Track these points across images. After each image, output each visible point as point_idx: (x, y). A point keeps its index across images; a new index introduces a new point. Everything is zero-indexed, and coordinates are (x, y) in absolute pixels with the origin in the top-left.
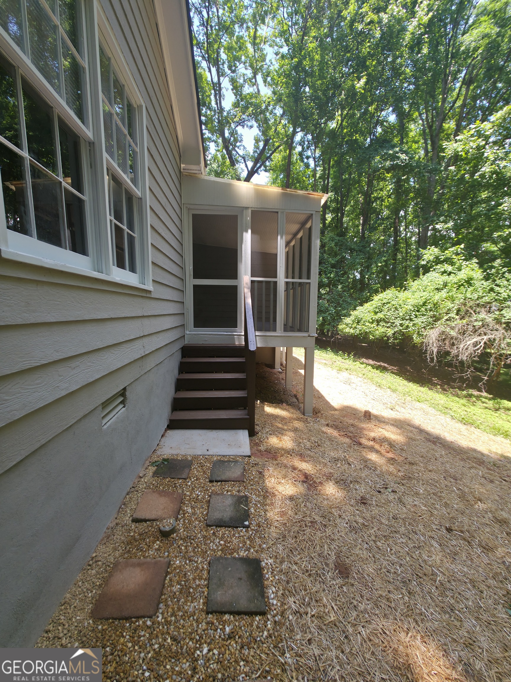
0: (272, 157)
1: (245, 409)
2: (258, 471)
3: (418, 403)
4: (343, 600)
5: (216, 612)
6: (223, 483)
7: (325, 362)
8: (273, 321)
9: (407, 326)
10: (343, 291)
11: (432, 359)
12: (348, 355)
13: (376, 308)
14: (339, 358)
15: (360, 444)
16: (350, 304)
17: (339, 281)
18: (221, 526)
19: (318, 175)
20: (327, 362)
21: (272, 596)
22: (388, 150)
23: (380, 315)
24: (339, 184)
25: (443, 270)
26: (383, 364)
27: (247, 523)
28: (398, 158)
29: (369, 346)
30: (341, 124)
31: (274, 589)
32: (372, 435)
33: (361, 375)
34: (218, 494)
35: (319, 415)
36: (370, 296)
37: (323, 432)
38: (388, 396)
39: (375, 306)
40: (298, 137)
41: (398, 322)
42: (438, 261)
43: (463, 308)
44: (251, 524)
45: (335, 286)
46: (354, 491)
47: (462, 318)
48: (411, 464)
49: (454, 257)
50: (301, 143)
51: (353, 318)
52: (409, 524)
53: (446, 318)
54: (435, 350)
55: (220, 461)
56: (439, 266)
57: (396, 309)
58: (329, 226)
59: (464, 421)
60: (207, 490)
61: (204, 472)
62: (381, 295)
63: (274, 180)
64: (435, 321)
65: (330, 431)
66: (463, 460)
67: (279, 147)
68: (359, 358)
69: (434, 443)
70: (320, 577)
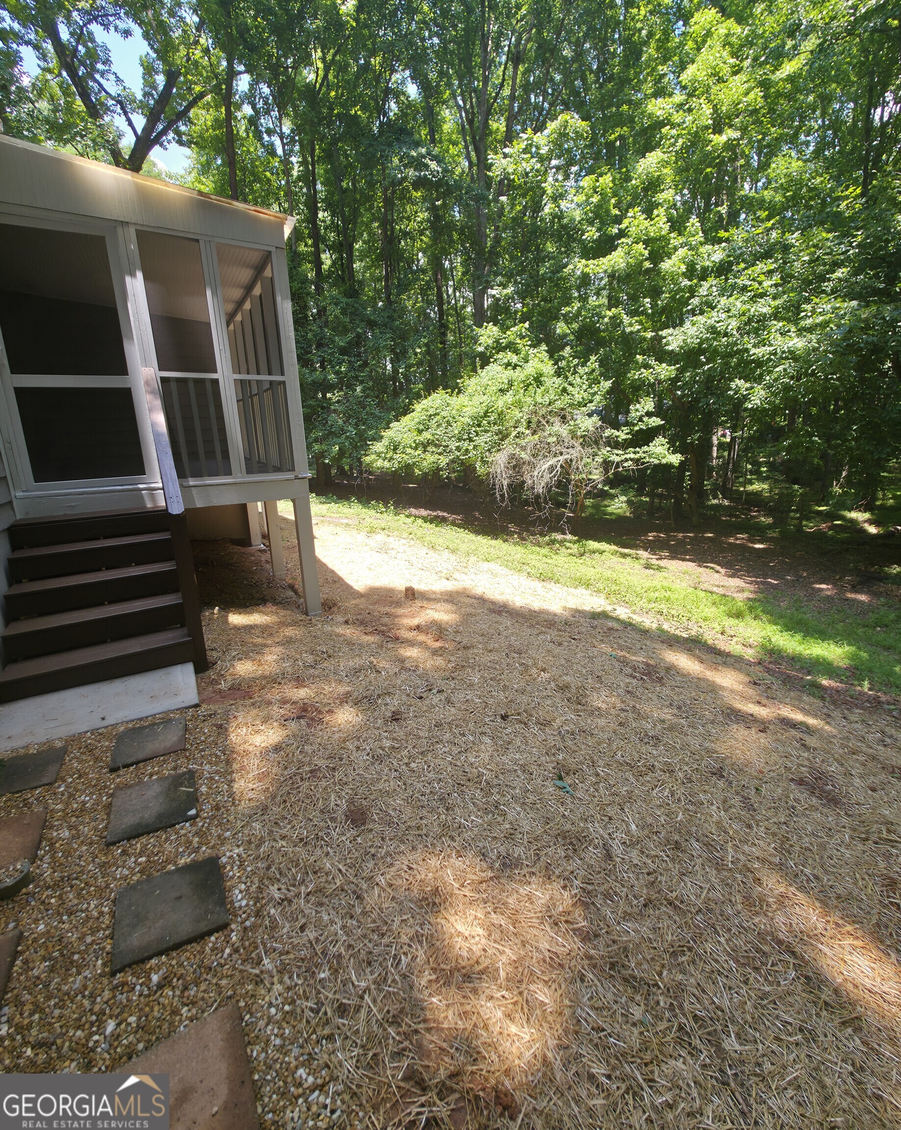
0: (192, 113)
1: (182, 626)
2: (215, 725)
3: (486, 563)
4: (356, 854)
5: (130, 966)
6: (141, 765)
7: (346, 521)
8: (223, 458)
9: (467, 450)
10: (367, 397)
11: (502, 496)
12: (386, 507)
13: (419, 423)
14: (372, 512)
15: (397, 639)
16: (380, 418)
17: (356, 378)
18: (138, 836)
19: (295, 173)
20: (350, 522)
21: (240, 897)
22: (409, 148)
23: (427, 435)
24: (336, 197)
25: (506, 361)
26: (441, 514)
27: (193, 812)
28: (427, 166)
29: (419, 487)
30: (326, 77)
31: (243, 887)
32: (415, 622)
33: (405, 535)
34: (130, 787)
35: (335, 609)
36: (411, 403)
37: (338, 635)
38: (444, 561)
39: (417, 420)
40: (243, 83)
41: (453, 445)
42: (499, 347)
43: (535, 420)
44: (202, 810)
45: (351, 387)
46: (383, 708)
47: (534, 433)
48: (466, 648)
49: (518, 341)
50: (250, 98)
51: (385, 442)
52: (457, 726)
53: (514, 434)
54: (505, 483)
55: (134, 729)
56: (500, 355)
57: (448, 422)
58: (329, 277)
59: (543, 578)
60: (106, 787)
61: (97, 760)
62: (425, 402)
63: (202, 165)
64: (502, 440)
65: (348, 632)
66: (532, 626)
67: (201, 95)
68: (404, 507)
69: (499, 613)
70: (323, 839)
